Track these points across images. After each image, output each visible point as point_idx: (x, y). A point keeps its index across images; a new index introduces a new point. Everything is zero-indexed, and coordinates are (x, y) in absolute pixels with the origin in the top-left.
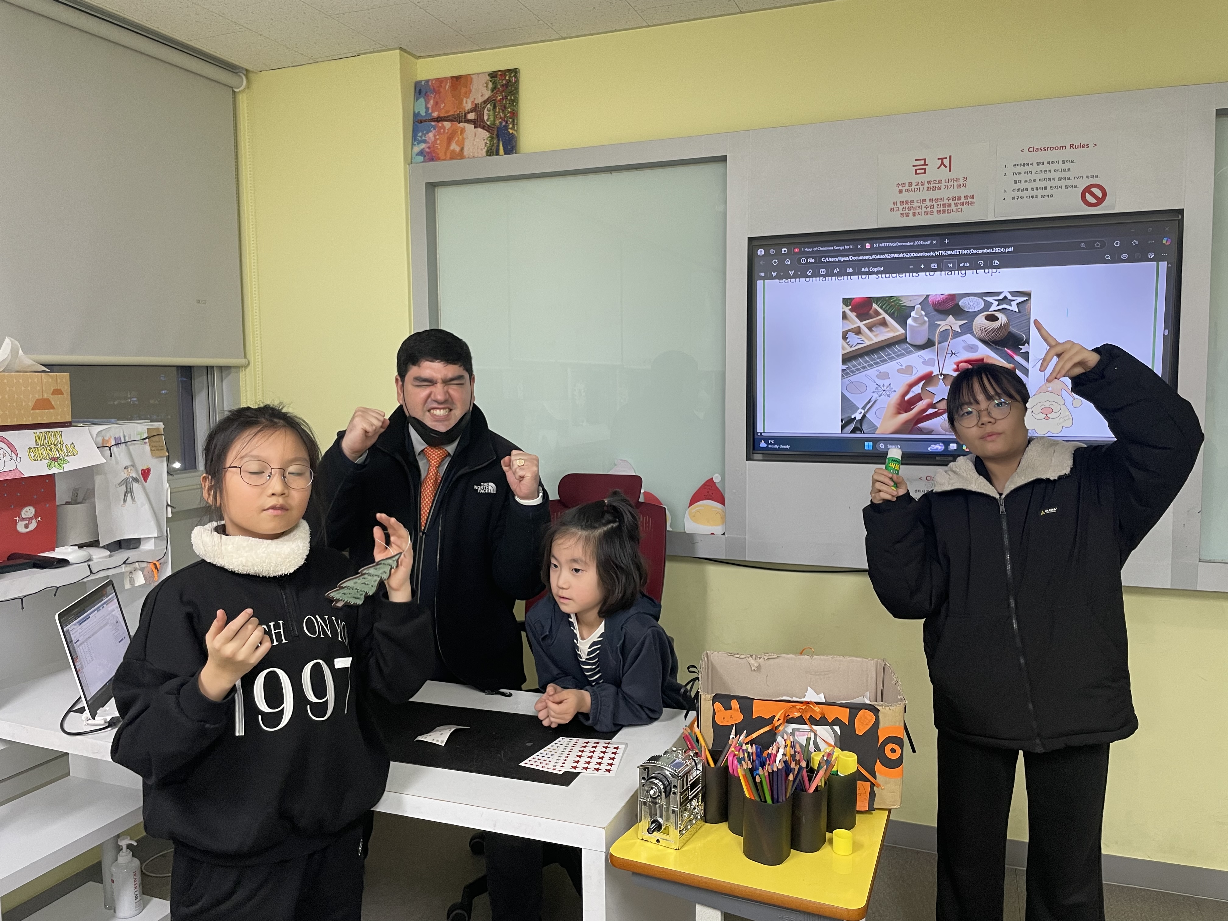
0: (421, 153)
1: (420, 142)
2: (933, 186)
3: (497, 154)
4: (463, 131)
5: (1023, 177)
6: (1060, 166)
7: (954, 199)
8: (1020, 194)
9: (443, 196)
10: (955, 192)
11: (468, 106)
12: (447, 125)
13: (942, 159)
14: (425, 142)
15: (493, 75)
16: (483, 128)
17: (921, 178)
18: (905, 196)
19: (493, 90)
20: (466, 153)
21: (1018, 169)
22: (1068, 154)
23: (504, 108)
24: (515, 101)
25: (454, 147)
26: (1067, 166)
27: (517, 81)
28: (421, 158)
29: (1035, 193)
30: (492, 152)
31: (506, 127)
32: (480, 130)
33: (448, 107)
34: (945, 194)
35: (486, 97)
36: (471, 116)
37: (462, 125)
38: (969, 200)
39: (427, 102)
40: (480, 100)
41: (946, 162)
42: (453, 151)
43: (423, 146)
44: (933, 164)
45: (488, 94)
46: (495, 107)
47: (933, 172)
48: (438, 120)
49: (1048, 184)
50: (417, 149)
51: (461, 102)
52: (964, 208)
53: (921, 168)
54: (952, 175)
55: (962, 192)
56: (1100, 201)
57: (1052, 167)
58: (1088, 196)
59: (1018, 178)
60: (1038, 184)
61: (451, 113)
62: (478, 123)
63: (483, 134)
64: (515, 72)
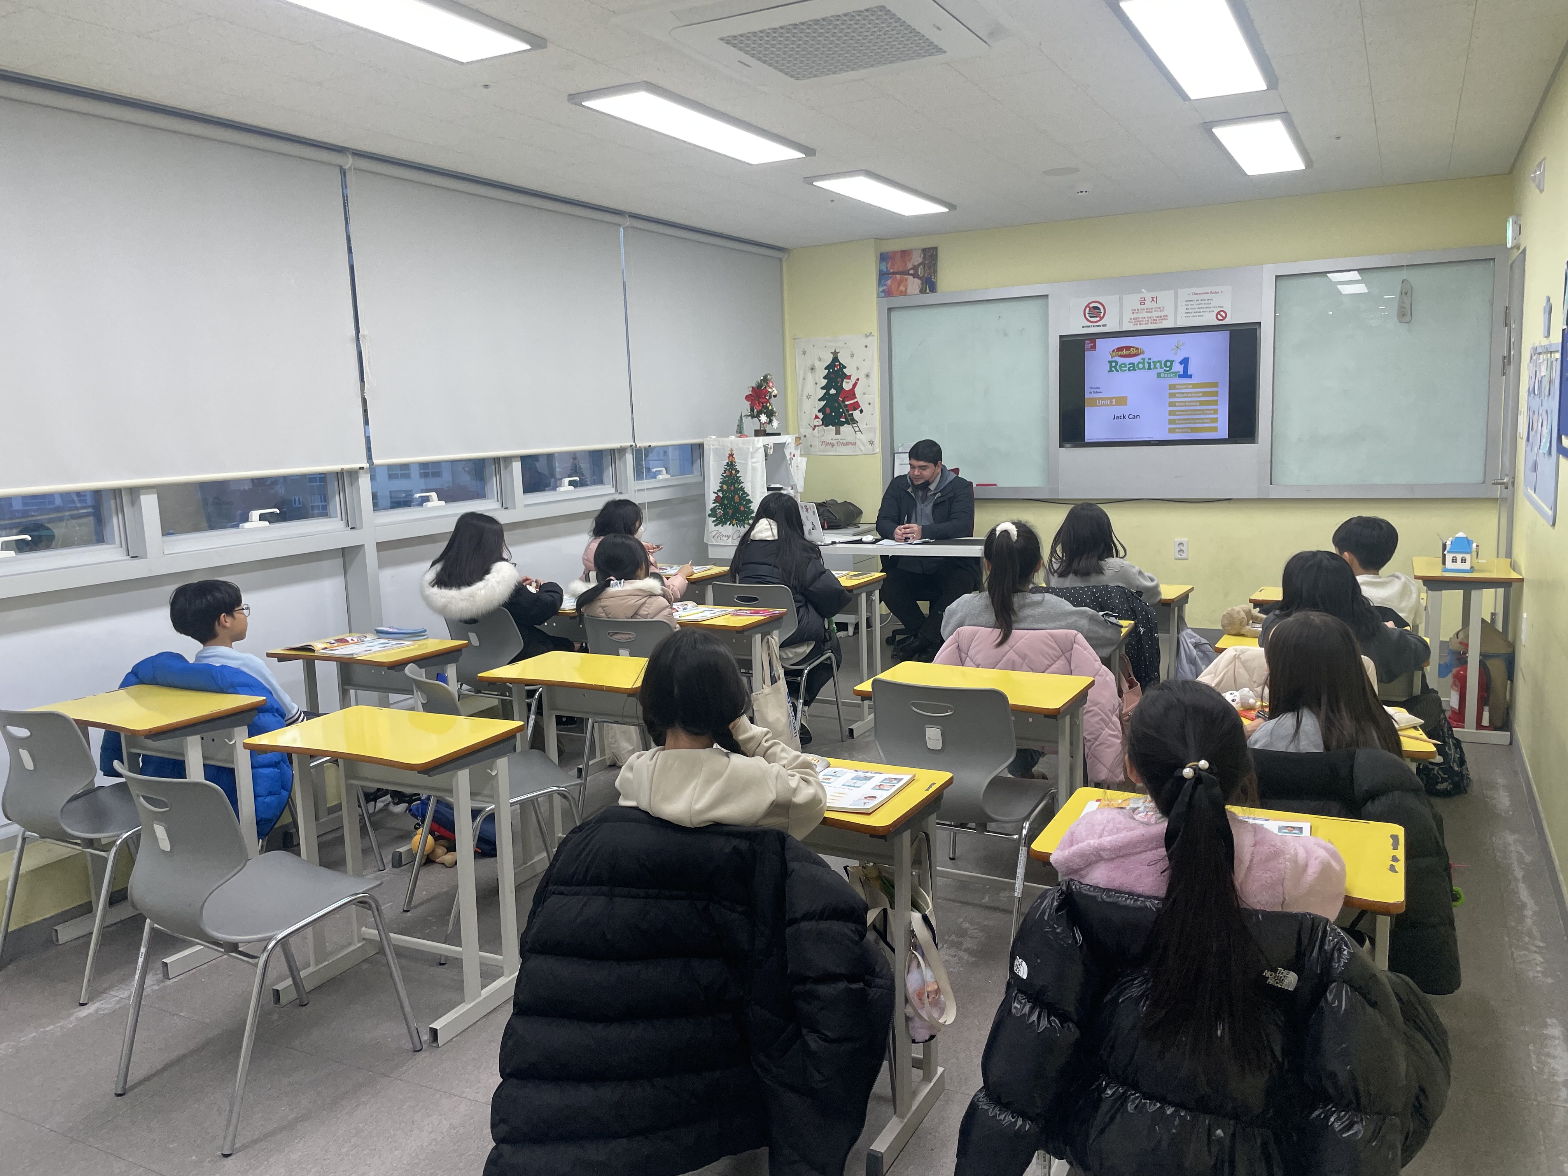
0: (883, 291)
1: (883, 286)
2: (1149, 311)
3: (925, 292)
4: (906, 280)
5: (1190, 307)
6: (1206, 302)
7: (1158, 317)
8: (1189, 315)
9: (893, 314)
10: (1159, 314)
11: (910, 266)
12: (898, 276)
13: (1153, 298)
14: (886, 285)
15: (924, 250)
16: (918, 278)
17: (1142, 307)
18: (1135, 316)
19: (924, 258)
20: (908, 291)
21: (1187, 303)
22: (1209, 296)
23: (929, 268)
24: (935, 264)
25: (902, 288)
26: (1209, 301)
27: (937, 254)
28: (883, 294)
29: (1195, 314)
30: (923, 291)
31: (931, 277)
32: (916, 280)
33: (898, 267)
34: (1154, 314)
35: (920, 262)
36: (911, 272)
37: (906, 276)
38: (1165, 318)
39: (887, 264)
40: (916, 263)
41: (1155, 299)
42: (902, 291)
43: (884, 287)
44: (1148, 300)
45: (920, 260)
46: (924, 267)
47: (1149, 304)
48: (894, 273)
49: (1201, 310)
50: (881, 289)
51: (906, 265)
52: (1164, 321)
53: (1142, 303)
54: (1158, 306)
55: (1162, 314)
56: (1224, 318)
57: (1203, 302)
58: (1219, 316)
59: (1187, 307)
60: (1197, 310)
61: (901, 270)
62: (915, 276)
63: (917, 282)
64: (935, 249)
